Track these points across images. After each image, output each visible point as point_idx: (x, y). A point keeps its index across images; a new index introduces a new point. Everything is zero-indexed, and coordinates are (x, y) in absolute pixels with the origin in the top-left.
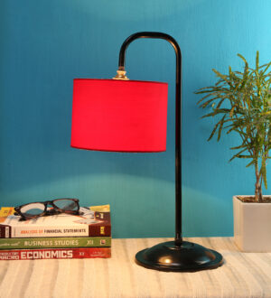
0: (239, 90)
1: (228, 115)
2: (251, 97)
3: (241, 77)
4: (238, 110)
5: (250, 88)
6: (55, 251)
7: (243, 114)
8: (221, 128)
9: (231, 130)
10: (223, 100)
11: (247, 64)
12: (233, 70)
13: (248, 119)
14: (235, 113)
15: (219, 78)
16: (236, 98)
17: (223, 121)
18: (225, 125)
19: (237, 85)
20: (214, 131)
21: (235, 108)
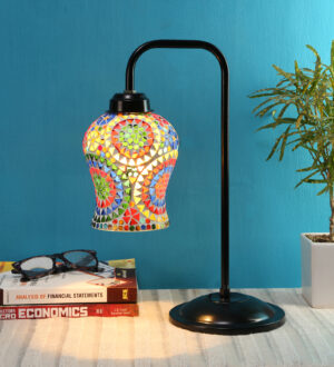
0: (308, 93)
1: (293, 126)
2: (324, 102)
3: (311, 75)
4: (307, 120)
5: (323, 90)
6: (64, 308)
7: (314, 124)
8: (284, 144)
9: (297, 147)
10: (288, 105)
11: (318, 59)
12: (300, 66)
13: (320, 132)
14: (303, 123)
15: (282, 77)
16: (304, 103)
17: (287, 134)
18: (290, 139)
19: (305, 86)
20: (275, 147)
21: (303, 118)
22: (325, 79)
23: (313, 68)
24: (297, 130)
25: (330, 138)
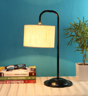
0: (78, 29)
2: (82, 31)
3: (78, 25)
5: (81, 28)
6: (18, 81)
7: (79, 37)
8: (72, 41)
9: (75, 42)
10: (72, 32)
11: (80, 21)
12: (76, 23)
13: (81, 38)
15: (71, 25)
16: (77, 32)
17: (72, 39)
19: (77, 27)
20: (70, 42)
21: (76, 35)
22: (82, 26)
23: (79, 23)
24: (75, 38)
25: (83, 40)
